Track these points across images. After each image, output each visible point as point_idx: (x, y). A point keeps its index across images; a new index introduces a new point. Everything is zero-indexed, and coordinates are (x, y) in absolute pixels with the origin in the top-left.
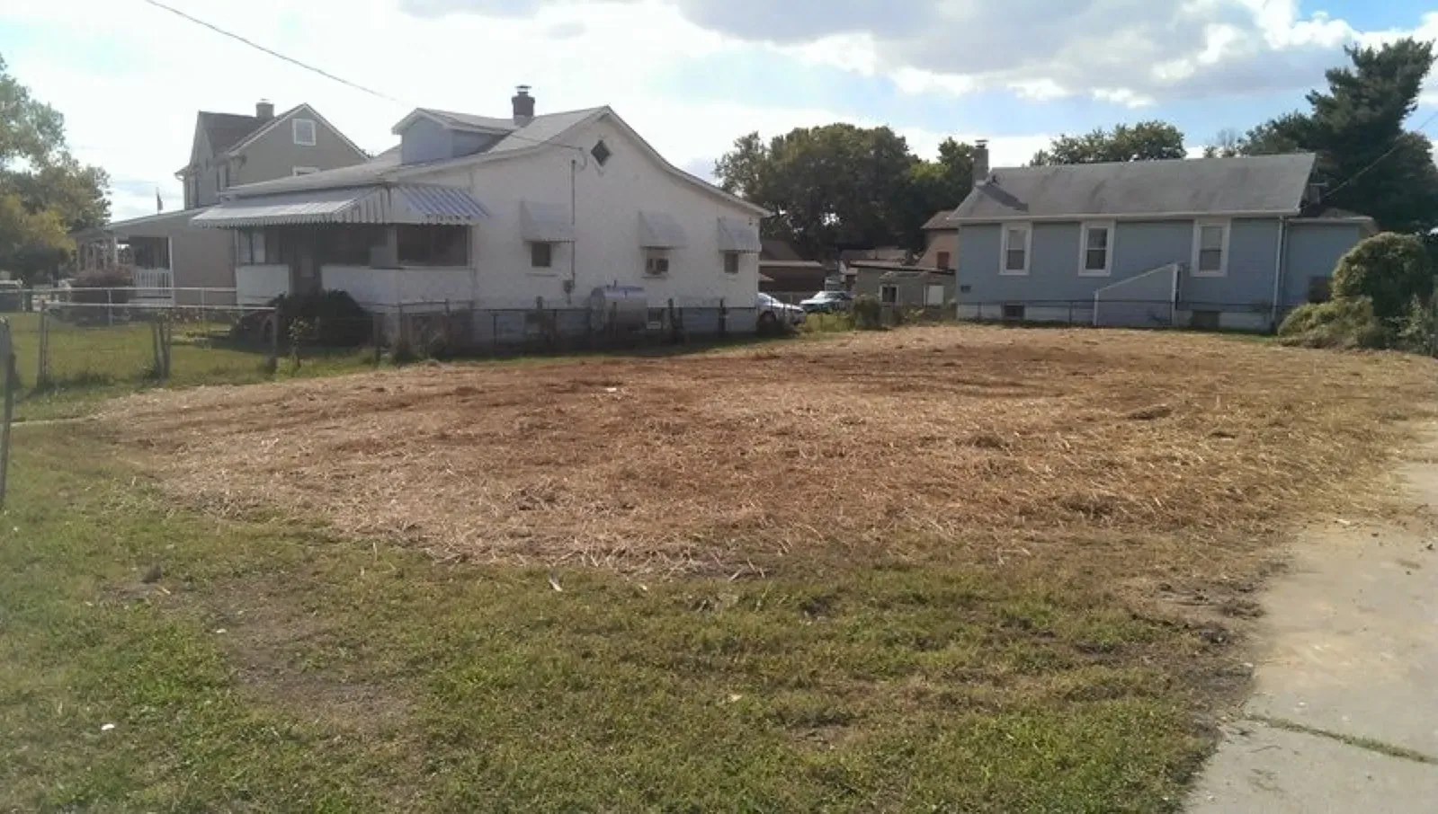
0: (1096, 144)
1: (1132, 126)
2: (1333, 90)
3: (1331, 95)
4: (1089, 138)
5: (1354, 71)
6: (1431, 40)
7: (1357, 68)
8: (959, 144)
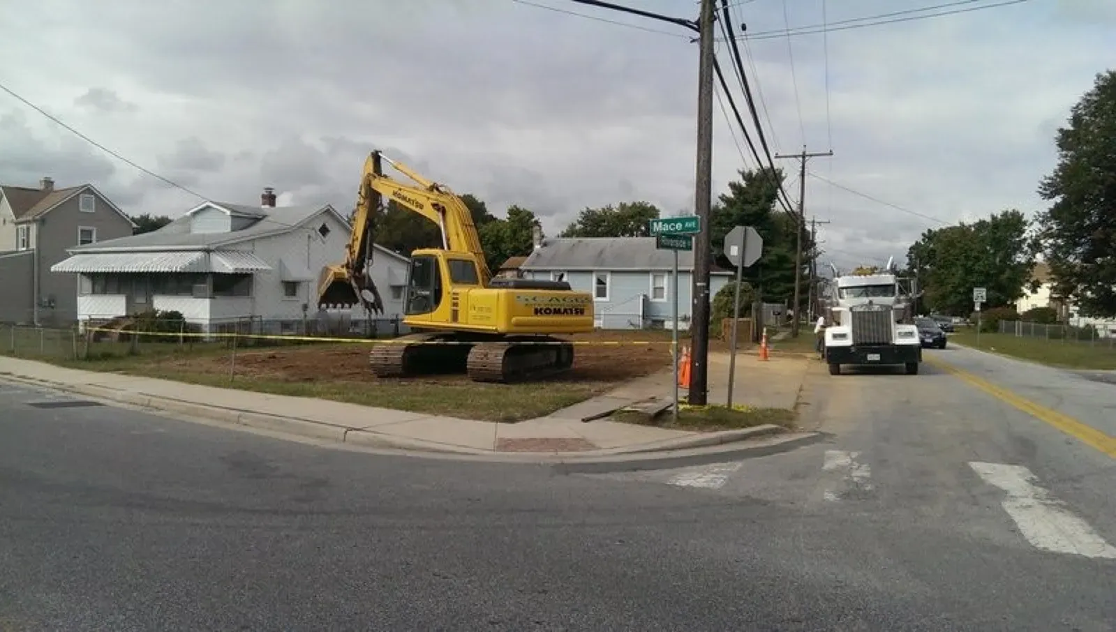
0: (608, 214)
1: (629, 204)
2: (734, 193)
3: (732, 196)
4: (603, 209)
5: (743, 184)
6: (781, 168)
7: (744, 182)
8: (522, 209)
